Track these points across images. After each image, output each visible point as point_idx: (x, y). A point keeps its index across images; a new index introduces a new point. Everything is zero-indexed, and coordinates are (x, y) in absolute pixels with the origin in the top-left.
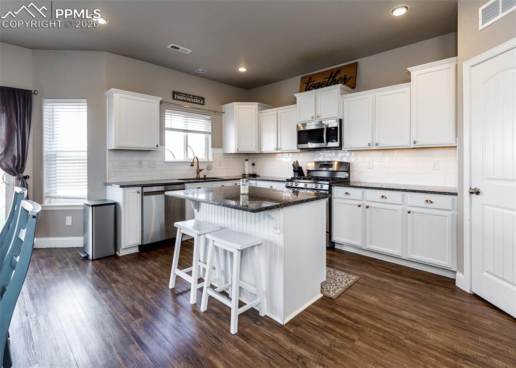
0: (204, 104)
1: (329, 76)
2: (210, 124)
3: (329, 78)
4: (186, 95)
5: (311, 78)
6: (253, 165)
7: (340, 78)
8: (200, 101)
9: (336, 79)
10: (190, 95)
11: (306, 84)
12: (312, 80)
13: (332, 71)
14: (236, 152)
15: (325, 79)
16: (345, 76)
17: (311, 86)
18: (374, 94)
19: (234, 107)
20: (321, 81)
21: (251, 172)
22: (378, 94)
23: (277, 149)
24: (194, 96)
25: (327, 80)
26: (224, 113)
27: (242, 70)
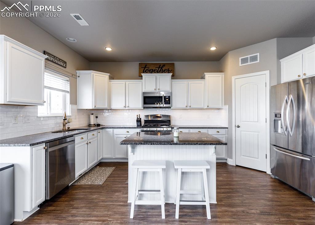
0: (65, 68)
1: (158, 67)
2: (69, 84)
3: (159, 68)
4: (55, 57)
5: (146, 65)
6: (97, 117)
7: (165, 70)
8: (64, 65)
9: (163, 69)
10: (57, 58)
11: (144, 68)
12: (147, 67)
13: (160, 64)
14: (93, 108)
15: (156, 68)
16: (169, 69)
17: (147, 70)
18: (188, 82)
19: (91, 74)
20: (154, 69)
21: (96, 123)
22: (190, 82)
23: (125, 107)
24: (60, 59)
25: (157, 69)
26: (79, 77)
27: (109, 49)
